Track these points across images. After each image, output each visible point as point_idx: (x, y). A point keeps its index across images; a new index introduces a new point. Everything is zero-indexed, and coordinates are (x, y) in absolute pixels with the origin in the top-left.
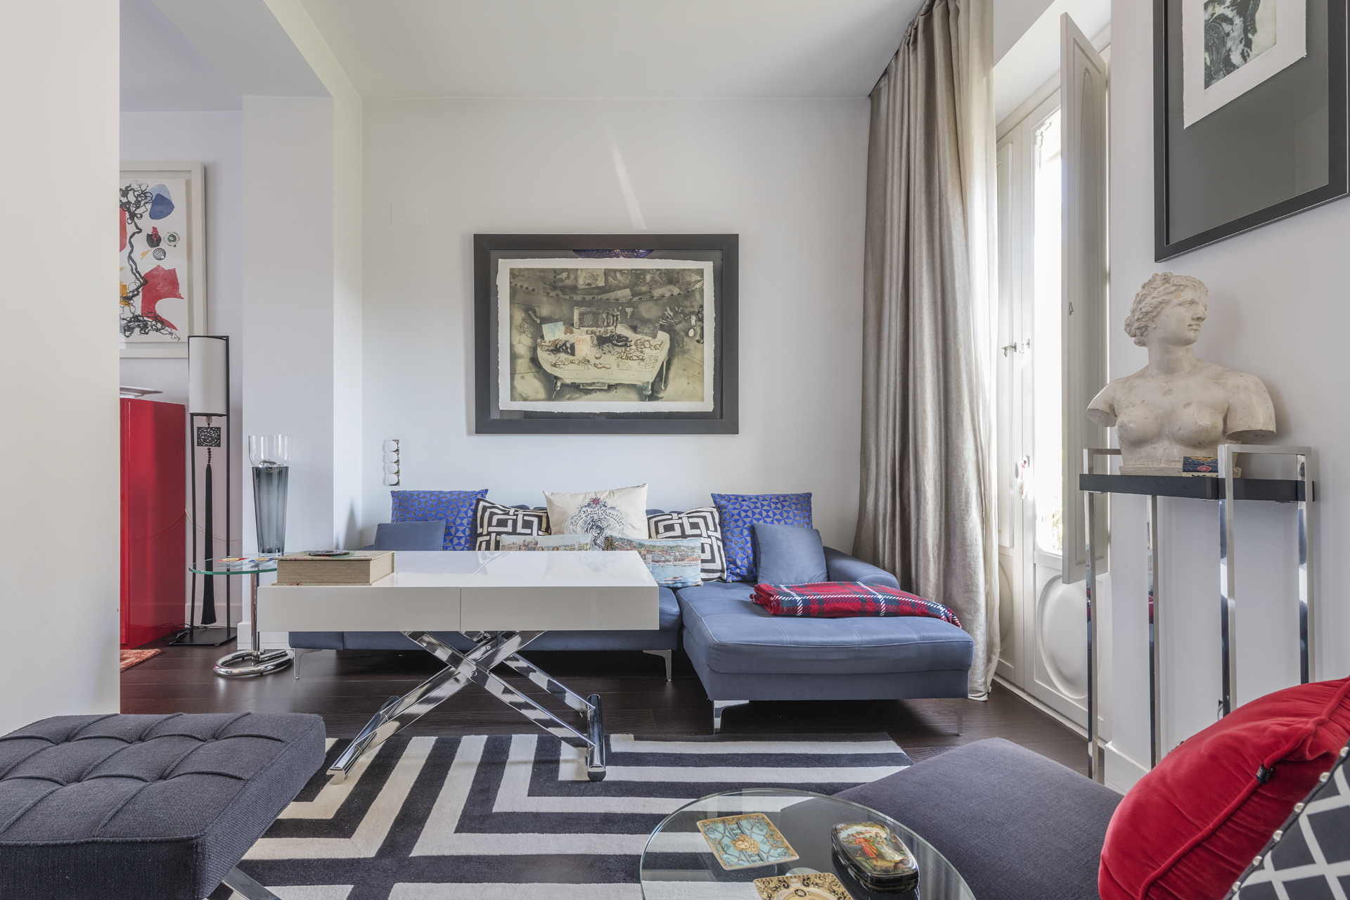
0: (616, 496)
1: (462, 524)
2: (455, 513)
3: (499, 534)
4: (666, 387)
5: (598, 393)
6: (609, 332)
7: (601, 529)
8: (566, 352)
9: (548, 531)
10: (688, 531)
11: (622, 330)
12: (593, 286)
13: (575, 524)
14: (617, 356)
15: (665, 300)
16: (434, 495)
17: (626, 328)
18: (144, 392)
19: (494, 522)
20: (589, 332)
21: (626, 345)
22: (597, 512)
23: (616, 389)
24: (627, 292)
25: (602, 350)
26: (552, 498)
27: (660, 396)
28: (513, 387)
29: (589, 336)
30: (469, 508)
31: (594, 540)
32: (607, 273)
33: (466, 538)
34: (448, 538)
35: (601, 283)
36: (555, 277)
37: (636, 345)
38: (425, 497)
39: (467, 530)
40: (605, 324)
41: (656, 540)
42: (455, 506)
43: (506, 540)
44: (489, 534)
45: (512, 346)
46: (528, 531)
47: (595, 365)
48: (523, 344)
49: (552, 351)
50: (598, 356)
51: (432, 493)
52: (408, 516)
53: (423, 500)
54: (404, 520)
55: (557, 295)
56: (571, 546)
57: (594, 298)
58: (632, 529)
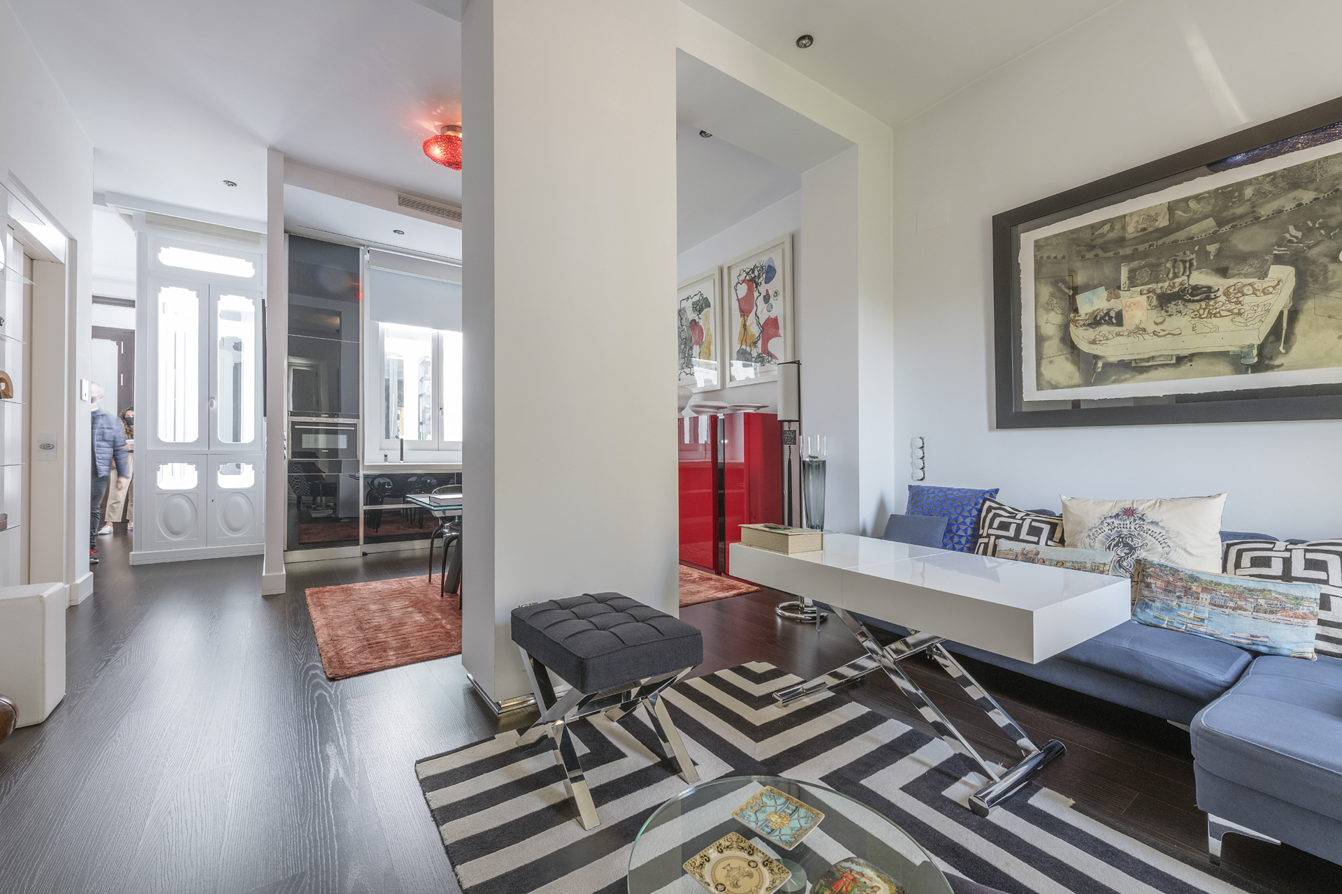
0: (1164, 508)
1: (964, 523)
2: (959, 511)
3: (998, 537)
4: (1288, 349)
5: (1161, 370)
6: (1177, 285)
7: (1132, 549)
8: (1110, 323)
9: (1062, 542)
10: (1298, 569)
11: (1200, 278)
12: (1150, 229)
13: (1092, 537)
14: (1193, 315)
15: (1284, 216)
16: (941, 491)
17: (1207, 273)
18: (759, 408)
19: (996, 524)
20: (1145, 292)
21: (1208, 298)
22: (1130, 526)
23: (1191, 361)
24: (1210, 223)
25: (1167, 311)
26: (1068, 503)
27: (1277, 362)
28: (1039, 375)
29: (1145, 296)
30: (974, 507)
31: (1118, 561)
32: (1172, 207)
33: (967, 538)
34: (949, 536)
35: (1163, 222)
36: (1093, 234)
37: (1226, 294)
38: (933, 493)
39: (969, 529)
40: (1171, 275)
41: (1233, 576)
42: (960, 504)
43: (1004, 545)
44: (988, 536)
45: (1037, 327)
46: (1035, 539)
47: (1154, 333)
48: (1052, 322)
49: (1089, 325)
50: (1159, 320)
51: (940, 489)
52: (917, 510)
53: (931, 496)
54: (913, 513)
55: (1096, 255)
56: (1081, 563)
57: (1150, 246)
58: (1186, 554)
